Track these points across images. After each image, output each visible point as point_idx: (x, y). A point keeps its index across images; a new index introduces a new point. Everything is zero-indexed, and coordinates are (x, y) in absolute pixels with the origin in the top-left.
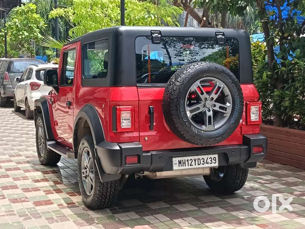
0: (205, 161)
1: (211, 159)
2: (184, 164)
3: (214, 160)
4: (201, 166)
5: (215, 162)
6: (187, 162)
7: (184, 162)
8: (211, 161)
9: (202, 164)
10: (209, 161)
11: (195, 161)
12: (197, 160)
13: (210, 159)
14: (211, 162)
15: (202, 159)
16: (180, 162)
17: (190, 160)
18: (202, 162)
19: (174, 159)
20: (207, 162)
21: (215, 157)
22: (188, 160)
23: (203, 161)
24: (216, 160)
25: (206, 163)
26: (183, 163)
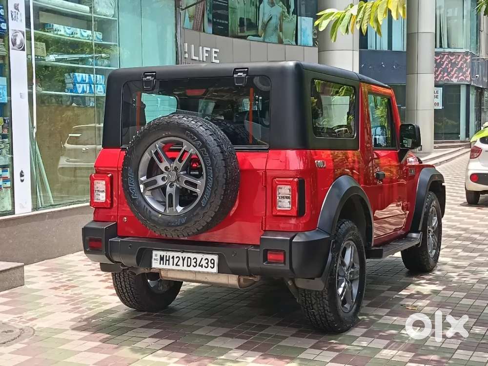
0: (198, 263)
1: (207, 261)
2: (167, 262)
3: (212, 263)
4: (191, 268)
5: (212, 266)
6: (171, 260)
7: (168, 259)
8: (206, 263)
9: (193, 266)
10: (204, 263)
11: (184, 260)
12: (186, 258)
13: (205, 260)
14: (206, 265)
15: (194, 259)
16: (162, 258)
17: (177, 258)
18: (193, 263)
19: (154, 253)
20: (201, 265)
21: (212, 259)
22: (173, 257)
23: (196, 262)
24: (214, 264)
25: (199, 266)
26: (166, 260)
